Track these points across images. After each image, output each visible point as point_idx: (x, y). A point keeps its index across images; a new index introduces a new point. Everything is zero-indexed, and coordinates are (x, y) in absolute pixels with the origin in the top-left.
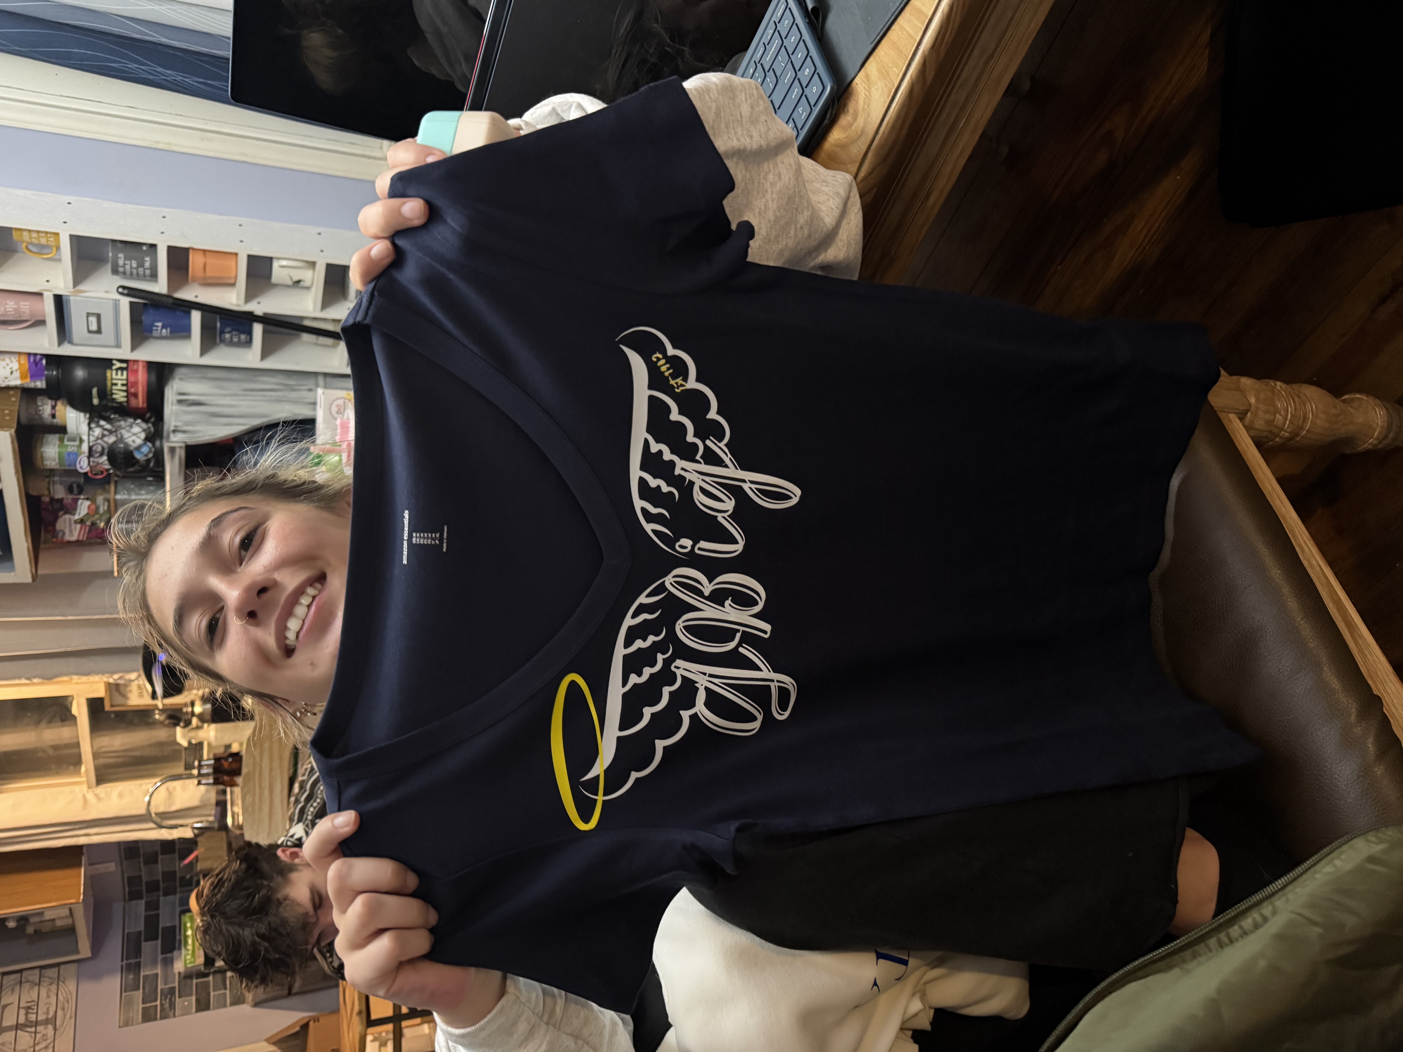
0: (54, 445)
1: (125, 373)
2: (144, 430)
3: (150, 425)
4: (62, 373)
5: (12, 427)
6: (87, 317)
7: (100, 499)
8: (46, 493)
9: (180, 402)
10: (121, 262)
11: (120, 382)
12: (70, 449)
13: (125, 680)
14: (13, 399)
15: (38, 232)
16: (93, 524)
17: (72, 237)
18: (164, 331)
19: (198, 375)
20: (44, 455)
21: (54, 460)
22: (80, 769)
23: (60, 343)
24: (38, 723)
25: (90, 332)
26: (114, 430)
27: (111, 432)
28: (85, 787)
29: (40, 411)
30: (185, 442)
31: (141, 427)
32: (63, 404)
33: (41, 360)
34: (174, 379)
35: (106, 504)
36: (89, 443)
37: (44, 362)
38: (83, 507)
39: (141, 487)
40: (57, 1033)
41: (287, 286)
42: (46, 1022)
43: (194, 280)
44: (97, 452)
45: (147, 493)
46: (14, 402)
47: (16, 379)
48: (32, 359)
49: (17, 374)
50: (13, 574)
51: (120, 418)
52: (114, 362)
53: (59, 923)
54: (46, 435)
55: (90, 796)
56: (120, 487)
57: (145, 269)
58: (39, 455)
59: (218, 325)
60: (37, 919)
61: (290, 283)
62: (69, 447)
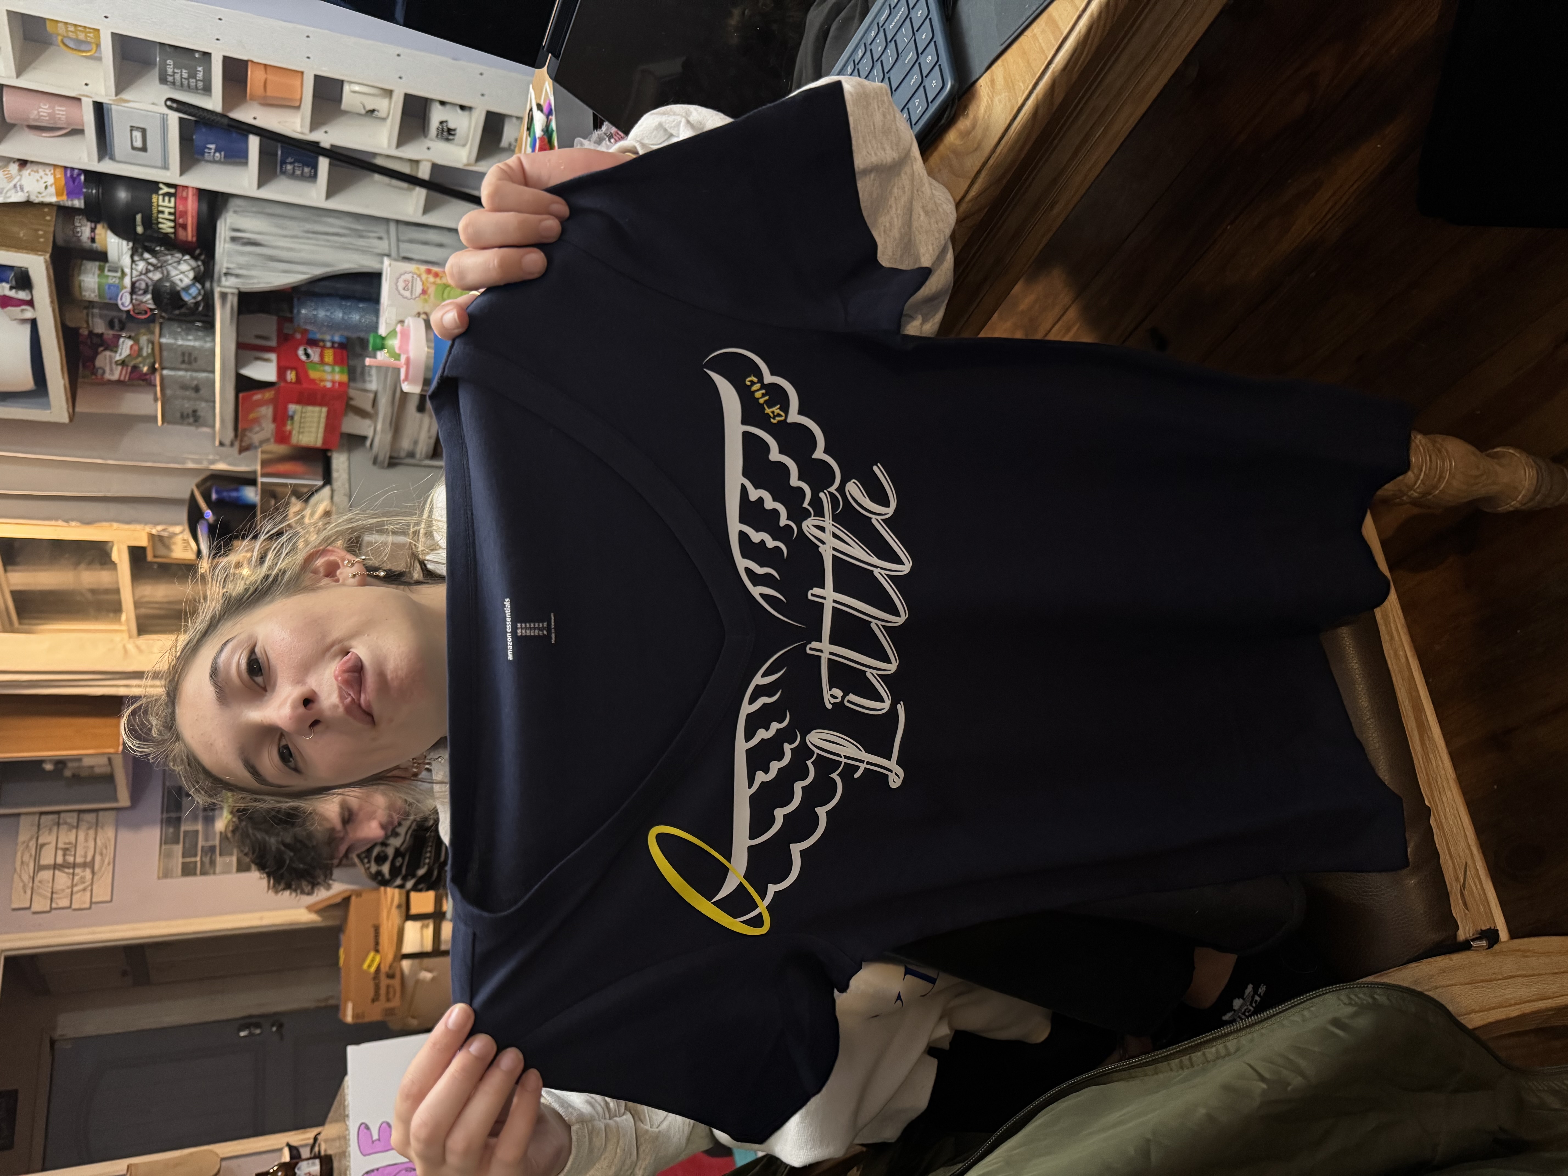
0: (94, 274)
1: (173, 199)
2: (193, 269)
3: (200, 263)
4: (103, 193)
5: (46, 252)
6: (131, 131)
7: (143, 339)
8: (85, 325)
9: (234, 239)
10: (170, 70)
11: (167, 210)
12: (111, 281)
13: (169, 532)
14: (48, 218)
15: (76, 26)
16: (135, 368)
17: (114, 35)
18: (217, 154)
19: (254, 209)
20: (82, 284)
21: (94, 292)
22: (120, 617)
23: (100, 158)
24: (77, 564)
25: (134, 148)
26: (159, 265)
27: (156, 268)
28: (125, 636)
29: (78, 232)
30: (238, 288)
31: (189, 264)
32: (103, 227)
33: (79, 175)
34: (227, 211)
35: (150, 346)
36: (132, 278)
37: (82, 177)
38: (125, 347)
39: (188, 331)
40: (96, 877)
41: (359, 114)
42: (84, 865)
43: (252, 99)
44: (140, 289)
45: (195, 340)
46: (49, 221)
47: (51, 195)
48: (69, 174)
49: (52, 190)
50: (48, 412)
51: (166, 252)
52: (161, 186)
53: (98, 770)
54: (85, 262)
55: (130, 647)
56: (165, 331)
57: (197, 81)
58: (76, 284)
59: (279, 153)
60: (75, 764)
61: (363, 112)
62: (110, 278)
